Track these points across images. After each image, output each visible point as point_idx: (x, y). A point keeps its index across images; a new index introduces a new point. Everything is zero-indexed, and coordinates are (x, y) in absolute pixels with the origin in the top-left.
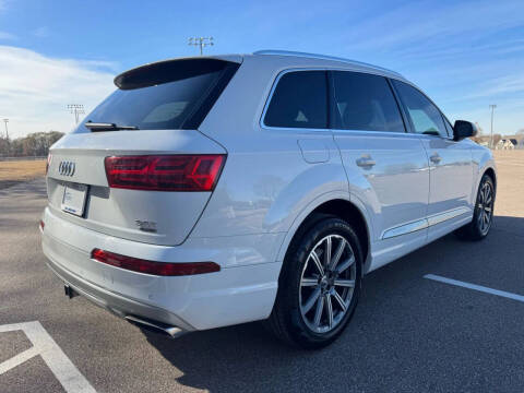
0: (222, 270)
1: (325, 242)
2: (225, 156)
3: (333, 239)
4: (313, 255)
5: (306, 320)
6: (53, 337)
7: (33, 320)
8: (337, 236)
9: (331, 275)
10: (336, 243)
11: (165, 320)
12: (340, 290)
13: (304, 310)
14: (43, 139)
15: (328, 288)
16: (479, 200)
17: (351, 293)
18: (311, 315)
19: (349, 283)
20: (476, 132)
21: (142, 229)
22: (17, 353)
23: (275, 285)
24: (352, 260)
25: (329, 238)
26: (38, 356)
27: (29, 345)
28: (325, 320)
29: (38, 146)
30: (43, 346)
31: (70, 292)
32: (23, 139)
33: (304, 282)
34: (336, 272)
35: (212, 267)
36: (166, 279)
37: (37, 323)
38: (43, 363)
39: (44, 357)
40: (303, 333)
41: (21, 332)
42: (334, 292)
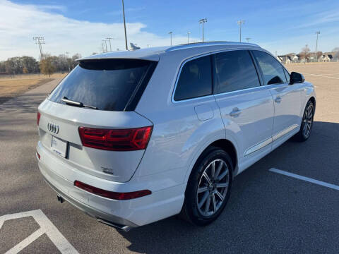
0: (153, 194)
1: (211, 165)
2: (152, 126)
3: (216, 162)
4: (204, 174)
5: (200, 211)
6: (51, 221)
7: (37, 209)
8: (218, 160)
9: (214, 182)
10: (217, 164)
11: (121, 222)
12: (219, 190)
13: (200, 206)
14: (18, 62)
15: (213, 189)
16: (305, 117)
17: (226, 190)
18: (204, 207)
19: (225, 185)
20: (304, 80)
21: (104, 172)
22: (32, 232)
23: (183, 196)
24: (227, 171)
25: (213, 163)
26: (45, 234)
27: (38, 227)
28: (211, 208)
29: (15, 67)
30: (47, 228)
31: (61, 199)
32: (5, 62)
33: (200, 190)
34: (217, 180)
35: (147, 193)
36: (121, 201)
37: (40, 211)
38: (48, 238)
39: (48, 235)
40: (199, 219)
41: (31, 217)
42: (216, 192)
